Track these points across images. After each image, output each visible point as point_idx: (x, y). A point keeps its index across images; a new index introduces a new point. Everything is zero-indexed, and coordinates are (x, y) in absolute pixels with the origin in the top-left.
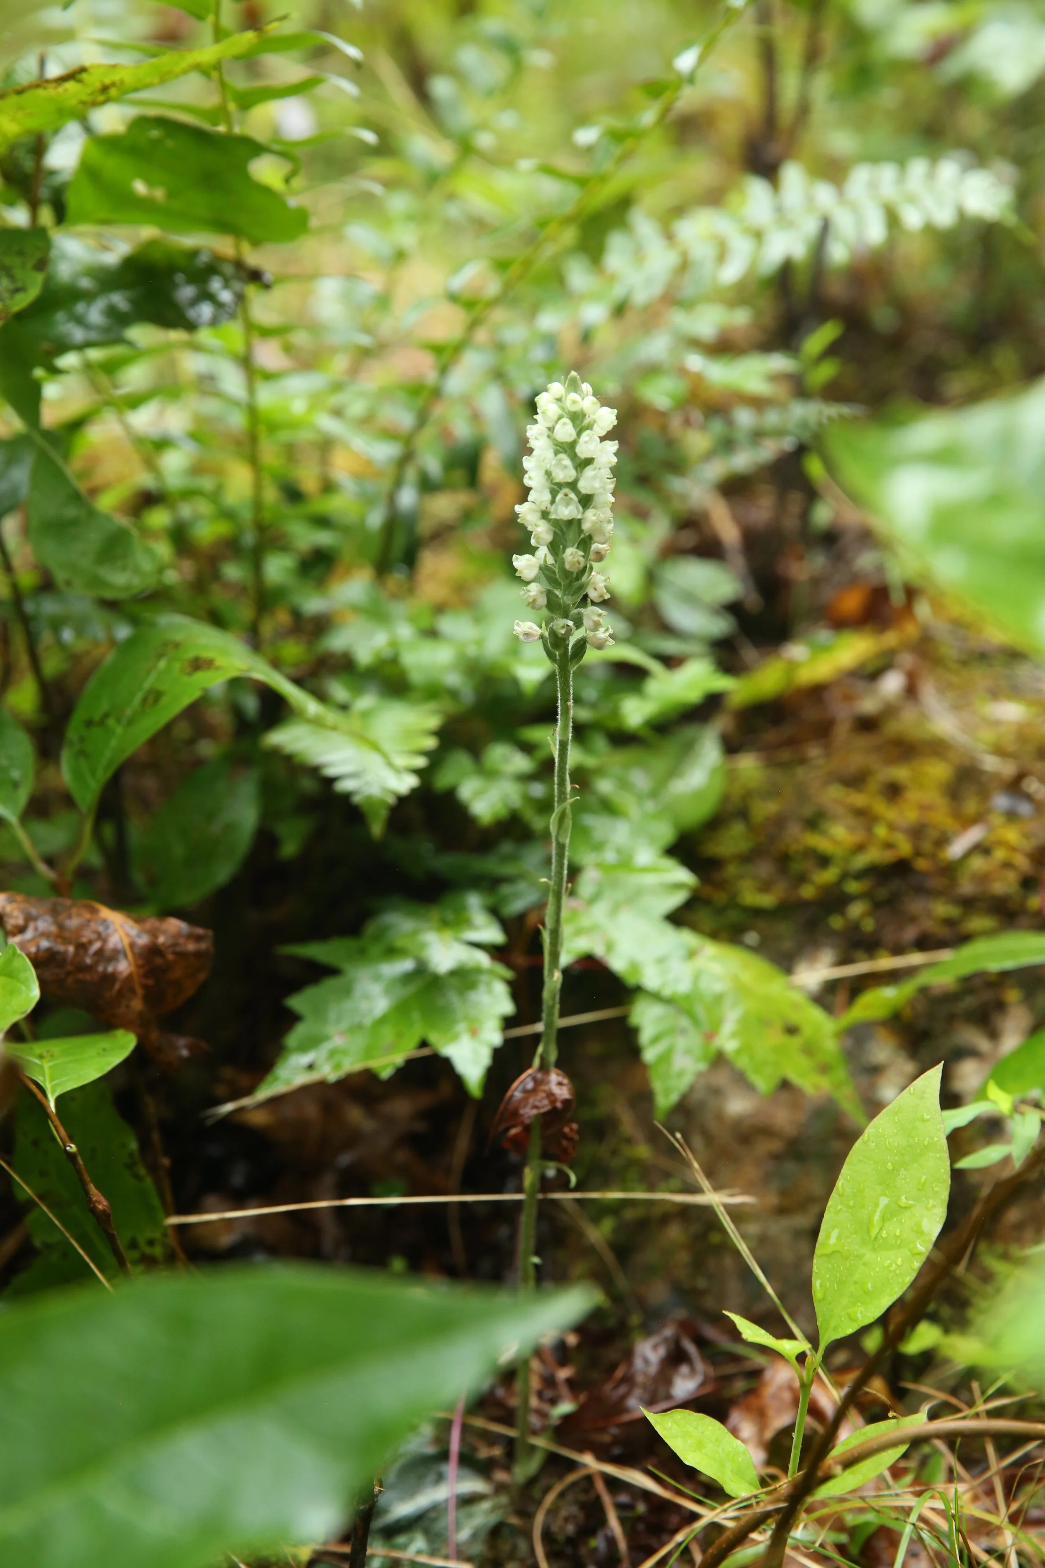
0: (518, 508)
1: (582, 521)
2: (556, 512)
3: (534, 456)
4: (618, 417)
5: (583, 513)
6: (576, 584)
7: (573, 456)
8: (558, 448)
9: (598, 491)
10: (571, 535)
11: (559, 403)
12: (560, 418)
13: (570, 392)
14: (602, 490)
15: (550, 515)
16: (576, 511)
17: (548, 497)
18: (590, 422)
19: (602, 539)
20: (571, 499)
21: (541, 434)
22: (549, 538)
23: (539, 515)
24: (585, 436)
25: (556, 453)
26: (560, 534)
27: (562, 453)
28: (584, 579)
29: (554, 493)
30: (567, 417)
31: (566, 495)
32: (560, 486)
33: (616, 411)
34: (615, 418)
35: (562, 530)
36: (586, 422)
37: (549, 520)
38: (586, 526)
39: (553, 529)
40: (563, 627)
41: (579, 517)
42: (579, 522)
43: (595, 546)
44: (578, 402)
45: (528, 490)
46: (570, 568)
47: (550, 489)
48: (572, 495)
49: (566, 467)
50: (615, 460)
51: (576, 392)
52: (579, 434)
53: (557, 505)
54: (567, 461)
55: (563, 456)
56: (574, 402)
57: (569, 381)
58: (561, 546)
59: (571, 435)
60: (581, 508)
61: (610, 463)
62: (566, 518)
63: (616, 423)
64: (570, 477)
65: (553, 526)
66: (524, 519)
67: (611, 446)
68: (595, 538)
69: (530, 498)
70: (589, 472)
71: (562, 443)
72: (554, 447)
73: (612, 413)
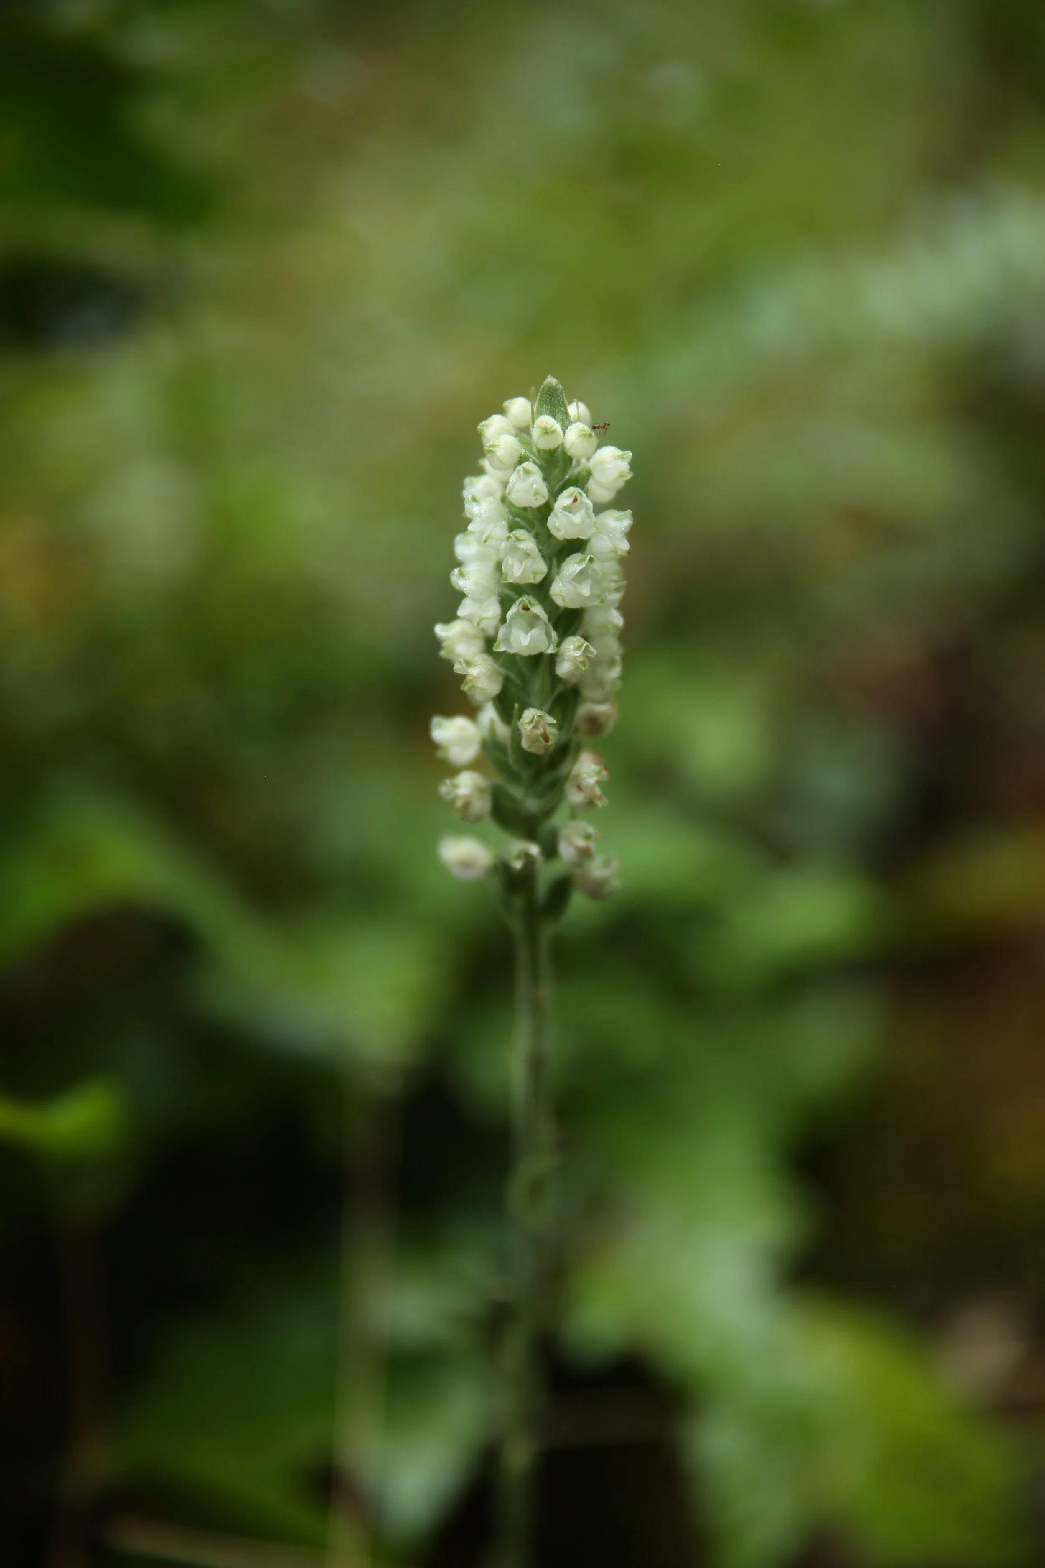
0: (440, 630)
1: (557, 659)
2: (507, 640)
3: (472, 533)
4: (633, 465)
5: (559, 645)
6: (548, 777)
7: (543, 536)
8: (518, 520)
9: (589, 604)
10: (537, 684)
11: (525, 436)
12: (522, 460)
13: (540, 413)
14: (597, 603)
15: (496, 644)
16: (544, 637)
17: (492, 610)
18: (579, 474)
19: (597, 694)
20: (536, 617)
21: (490, 494)
22: (494, 688)
23: (480, 644)
24: (564, 499)
25: (512, 528)
26: (518, 681)
27: (521, 527)
28: (564, 769)
29: (505, 604)
30: (535, 463)
31: (526, 609)
32: (519, 589)
33: (629, 454)
34: (628, 467)
35: (522, 676)
36: (574, 471)
37: (496, 656)
38: (564, 669)
39: (503, 671)
40: (519, 857)
41: (550, 651)
42: (553, 660)
43: (584, 710)
44: (553, 432)
45: (459, 596)
46: (530, 747)
47: (499, 596)
48: (538, 609)
49: (528, 555)
50: (625, 546)
51: (554, 416)
52: (555, 494)
53: (510, 625)
54: (528, 543)
55: (520, 533)
56: (546, 432)
57: (542, 394)
58: (517, 705)
59: (536, 493)
60: (554, 635)
61: (614, 551)
62: (525, 653)
63: (629, 476)
64: (535, 573)
65: (502, 665)
66: (451, 652)
67: (619, 519)
68: (588, 692)
69: (461, 612)
70: (573, 566)
71: (525, 509)
72: (511, 517)
73: (622, 458)
